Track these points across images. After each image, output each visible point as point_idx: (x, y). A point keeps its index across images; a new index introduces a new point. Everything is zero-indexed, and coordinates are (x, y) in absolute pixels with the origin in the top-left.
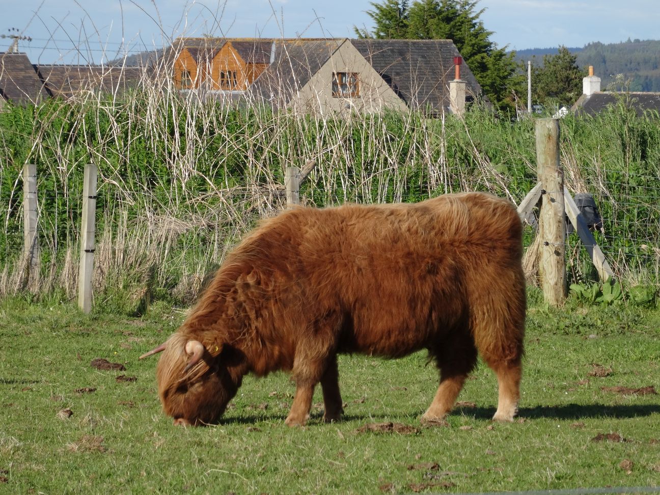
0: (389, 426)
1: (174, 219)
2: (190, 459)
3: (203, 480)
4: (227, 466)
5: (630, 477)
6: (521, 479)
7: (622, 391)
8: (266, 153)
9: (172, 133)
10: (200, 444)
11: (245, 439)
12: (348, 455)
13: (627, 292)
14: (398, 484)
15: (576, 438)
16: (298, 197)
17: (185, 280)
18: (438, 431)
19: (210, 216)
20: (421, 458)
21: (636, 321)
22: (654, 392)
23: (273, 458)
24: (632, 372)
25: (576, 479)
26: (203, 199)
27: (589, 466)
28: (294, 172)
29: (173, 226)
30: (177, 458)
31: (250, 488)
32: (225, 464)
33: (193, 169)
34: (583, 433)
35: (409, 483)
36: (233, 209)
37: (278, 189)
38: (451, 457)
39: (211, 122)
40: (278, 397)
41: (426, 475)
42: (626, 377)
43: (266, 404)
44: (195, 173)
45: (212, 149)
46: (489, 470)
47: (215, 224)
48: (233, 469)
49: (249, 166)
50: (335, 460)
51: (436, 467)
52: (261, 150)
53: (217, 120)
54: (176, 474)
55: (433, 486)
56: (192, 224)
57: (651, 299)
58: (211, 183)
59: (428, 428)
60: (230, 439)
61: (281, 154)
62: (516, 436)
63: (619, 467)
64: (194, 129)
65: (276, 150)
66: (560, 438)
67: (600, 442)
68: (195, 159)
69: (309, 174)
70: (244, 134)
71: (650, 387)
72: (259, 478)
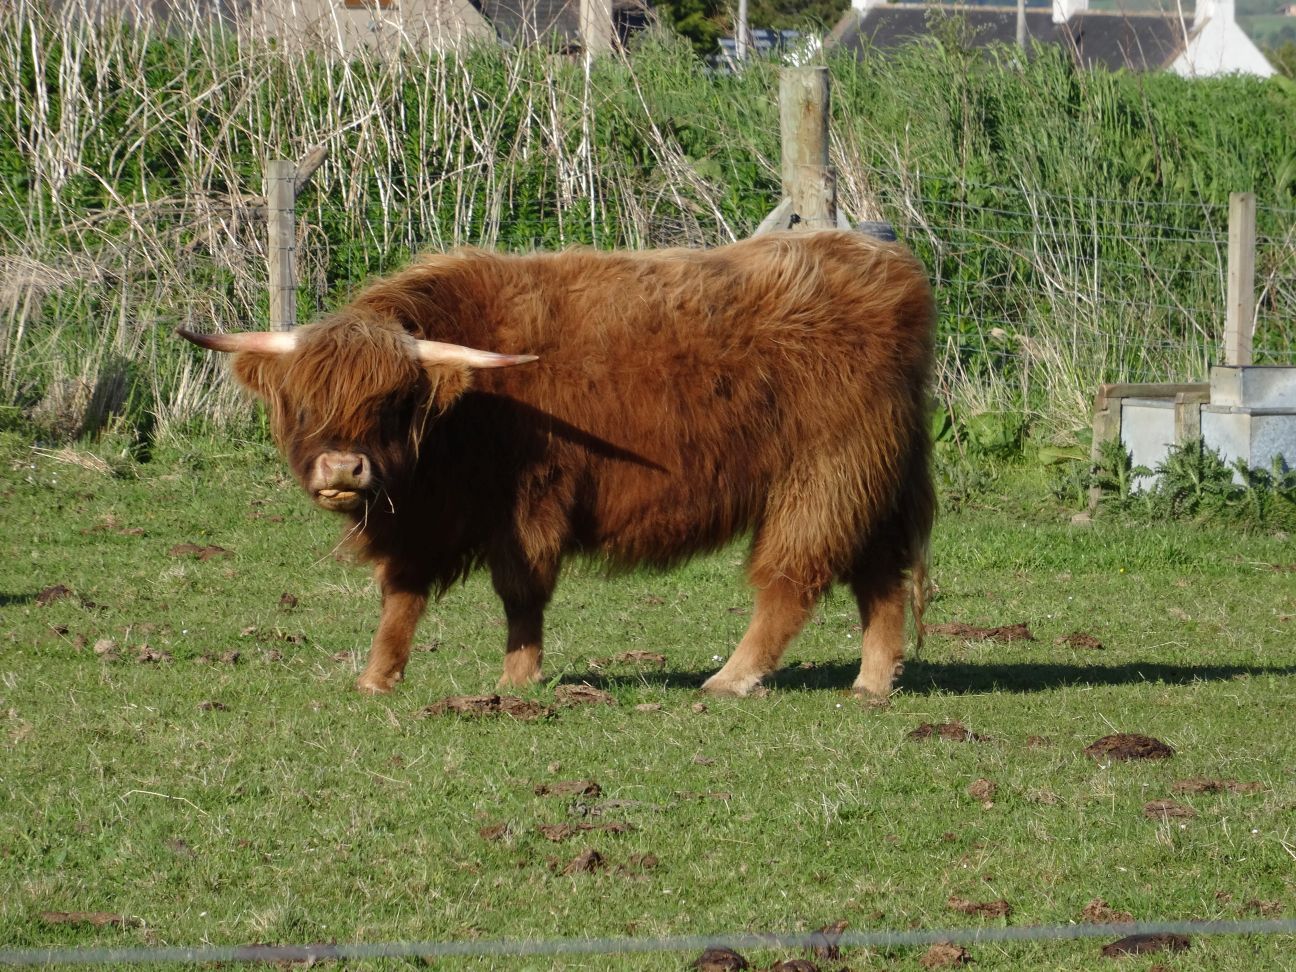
0: (492, 701)
1: (36, 263)
2: (87, 767)
3: (116, 813)
4: (164, 782)
5: (992, 817)
6: (769, 817)
7: (961, 632)
8: (225, 130)
9: (32, 87)
10: (104, 735)
11: (197, 727)
12: (411, 762)
13: (963, 426)
14: (517, 823)
15: (876, 731)
16: (292, 223)
17: (57, 389)
18: (592, 714)
19: (108, 259)
20: (559, 770)
21: (982, 486)
22: (1027, 636)
23: (257, 766)
24: (980, 593)
25: (881, 819)
26: (95, 223)
27: (906, 791)
28: (285, 171)
29: (32, 279)
30: (59, 766)
31: (215, 831)
32: (158, 778)
33: (76, 160)
34: (889, 721)
35: (540, 822)
36: (157, 245)
37: (248, 204)
38: (621, 768)
39: (113, 66)
40: (260, 637)
41: (574, 805)
42: (968, 603)
43: (235, 652)
44: (79, 168)
45: (113, 120)
46: (702, 798)
47: (121, 273)
48: (176, 789)
49: (191, 155)
50: (384, 772)
51: (594, 790)
52: (214, 123)
53: (126, 61)
54: (60, 800)
55: (589, 829)
56: (73, 274)
57: (1012, 440)
58: (111, 190)
59: (570, 707)
60: (167, 725)
61: (257, 133)
62: (753, 726)
63: (967, 793)
64: (77, 79)
65: (245, 124)
66: (842, 730)
67: (926, 740)
68: (79, 139)
69: (313, 174)
70: (179, 89)
71: (1020, 626)
72: (232, 810)
